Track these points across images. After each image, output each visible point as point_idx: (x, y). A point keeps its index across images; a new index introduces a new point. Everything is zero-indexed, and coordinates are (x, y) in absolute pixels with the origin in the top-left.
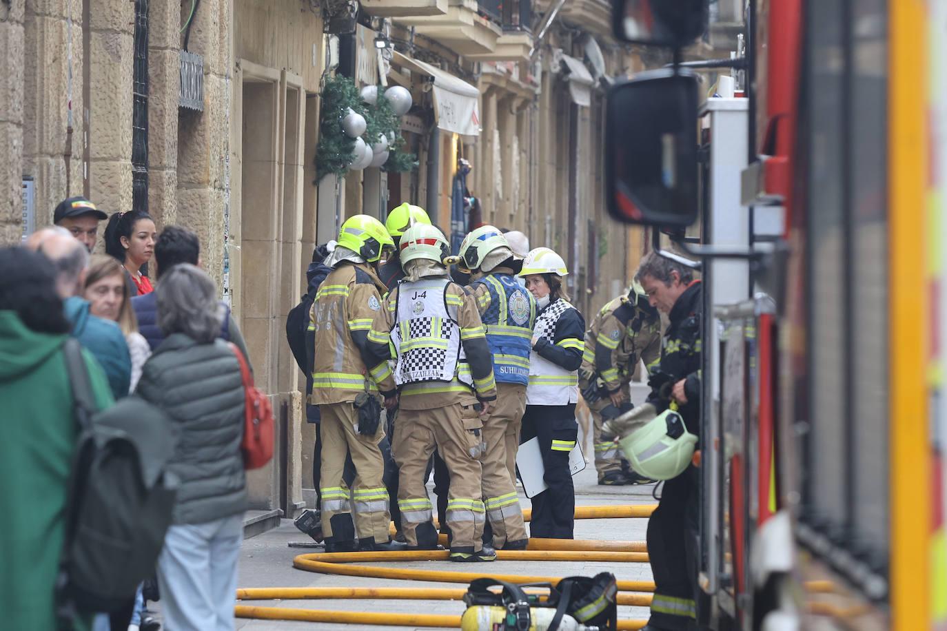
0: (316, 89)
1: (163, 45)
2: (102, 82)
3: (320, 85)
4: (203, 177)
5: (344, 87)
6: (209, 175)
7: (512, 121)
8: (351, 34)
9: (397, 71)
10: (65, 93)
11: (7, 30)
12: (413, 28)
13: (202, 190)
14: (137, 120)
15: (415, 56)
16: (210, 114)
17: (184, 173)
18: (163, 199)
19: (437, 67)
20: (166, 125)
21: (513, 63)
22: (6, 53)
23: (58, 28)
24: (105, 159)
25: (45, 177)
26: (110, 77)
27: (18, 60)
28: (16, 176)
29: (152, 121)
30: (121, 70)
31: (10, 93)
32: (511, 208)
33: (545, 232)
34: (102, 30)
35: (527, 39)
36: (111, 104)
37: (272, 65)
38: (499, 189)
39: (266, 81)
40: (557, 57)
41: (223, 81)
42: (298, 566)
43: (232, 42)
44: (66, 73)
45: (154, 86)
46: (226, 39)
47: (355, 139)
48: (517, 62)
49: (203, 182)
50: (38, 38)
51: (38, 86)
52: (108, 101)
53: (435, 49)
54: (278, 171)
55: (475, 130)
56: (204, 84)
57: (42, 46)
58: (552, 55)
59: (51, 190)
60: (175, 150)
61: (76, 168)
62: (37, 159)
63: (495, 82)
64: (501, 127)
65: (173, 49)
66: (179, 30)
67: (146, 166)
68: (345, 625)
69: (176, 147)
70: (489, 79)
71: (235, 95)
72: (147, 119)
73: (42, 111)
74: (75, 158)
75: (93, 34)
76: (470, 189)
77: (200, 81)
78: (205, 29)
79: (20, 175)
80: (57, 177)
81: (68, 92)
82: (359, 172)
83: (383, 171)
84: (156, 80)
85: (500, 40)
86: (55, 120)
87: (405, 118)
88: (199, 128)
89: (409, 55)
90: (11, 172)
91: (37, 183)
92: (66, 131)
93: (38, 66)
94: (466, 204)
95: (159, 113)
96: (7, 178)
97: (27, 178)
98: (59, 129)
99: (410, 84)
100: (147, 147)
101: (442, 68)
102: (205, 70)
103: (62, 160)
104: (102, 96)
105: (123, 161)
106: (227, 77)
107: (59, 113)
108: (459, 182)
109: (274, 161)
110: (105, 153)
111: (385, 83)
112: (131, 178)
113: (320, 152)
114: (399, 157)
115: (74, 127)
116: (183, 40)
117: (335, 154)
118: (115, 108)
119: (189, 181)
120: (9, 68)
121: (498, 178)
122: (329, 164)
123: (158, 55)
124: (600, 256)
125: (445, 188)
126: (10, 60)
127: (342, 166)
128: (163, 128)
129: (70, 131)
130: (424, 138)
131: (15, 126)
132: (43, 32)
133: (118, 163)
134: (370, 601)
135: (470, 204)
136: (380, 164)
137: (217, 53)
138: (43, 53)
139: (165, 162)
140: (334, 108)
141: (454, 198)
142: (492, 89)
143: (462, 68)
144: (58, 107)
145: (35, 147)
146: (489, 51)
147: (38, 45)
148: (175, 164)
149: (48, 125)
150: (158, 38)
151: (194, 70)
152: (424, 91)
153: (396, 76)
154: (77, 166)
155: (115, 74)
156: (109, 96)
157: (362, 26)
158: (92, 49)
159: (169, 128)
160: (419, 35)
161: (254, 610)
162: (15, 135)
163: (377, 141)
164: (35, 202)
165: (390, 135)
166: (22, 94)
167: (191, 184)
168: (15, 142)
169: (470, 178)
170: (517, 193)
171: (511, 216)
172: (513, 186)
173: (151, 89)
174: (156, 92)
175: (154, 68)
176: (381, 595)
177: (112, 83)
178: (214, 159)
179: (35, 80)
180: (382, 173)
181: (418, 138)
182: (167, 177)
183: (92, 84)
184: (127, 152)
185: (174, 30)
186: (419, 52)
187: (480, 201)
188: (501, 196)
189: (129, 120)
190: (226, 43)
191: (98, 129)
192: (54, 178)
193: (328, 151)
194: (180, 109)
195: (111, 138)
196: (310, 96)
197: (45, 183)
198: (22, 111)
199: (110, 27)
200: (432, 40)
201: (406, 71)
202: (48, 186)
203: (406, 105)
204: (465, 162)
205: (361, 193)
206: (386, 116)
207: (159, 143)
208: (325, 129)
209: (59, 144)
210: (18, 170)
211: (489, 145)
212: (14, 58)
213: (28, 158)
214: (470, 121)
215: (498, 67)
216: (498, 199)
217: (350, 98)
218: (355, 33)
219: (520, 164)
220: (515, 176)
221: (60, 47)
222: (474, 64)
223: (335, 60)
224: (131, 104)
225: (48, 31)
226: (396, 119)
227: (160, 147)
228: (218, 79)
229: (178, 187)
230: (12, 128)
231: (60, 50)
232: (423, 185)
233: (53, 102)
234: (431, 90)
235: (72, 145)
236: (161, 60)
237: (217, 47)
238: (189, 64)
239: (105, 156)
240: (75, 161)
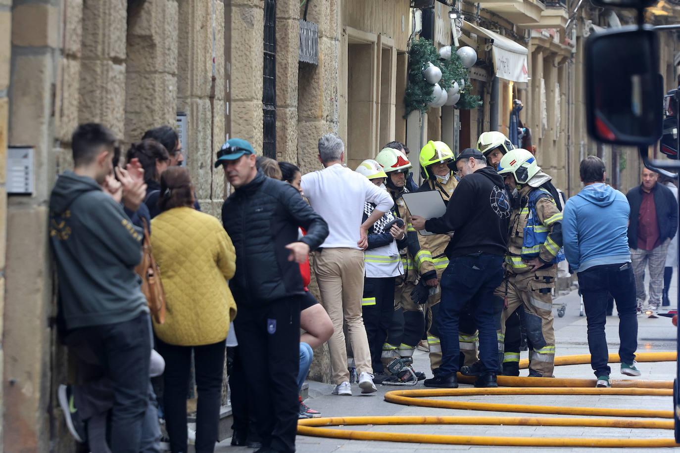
0: (405, 48)
1: (287, 16)
2: (240, 44)
3: (408, 46)
4: (318, 113)
5: (426, 47)
6: (322, 111)
7: (554, 72)
8: (431, 8)
9: (467, 35)
10: (210, 51)
11: (164, 5)
12: (478, 4)
13: (317, 123)
14: (267, 71)
15: (481, 25)
16: (323, 66)
17: (304, 110)
18: (287, 130)
19: (497, 32)
20: (289, 75)
21: (555, 30)
22: (164, 22)
23: (205, 4)
24: (241, 100)
25: (195, 114)
26: (246, 40)
27: (173, 27)
28: (171, 113)
29: (279, 72)
30: (254, 34)
31: (167, 52)
32: (554, 135)
33: (580, 152)
34: (240, 5)
35: (563, 13)
36: (246, 59)
37: (371, 31)
38: (545, 121)
39: (366, 42)
40: (588, 26)
41: (333, 42)
42: (388, 400)
43: (339, 14)
44: (211, 36)
45: (280, 46)
46: (335, 11)
47: (434, 85)
48: (558, 29)
49: (318, 117)
50: (190, 11)
51: (190, 46)
52: (244, 57)
53: (495, 19)
54: (375, 109)
55: (525, 78)
56: (319, 45)
57: (193, 17)
58: (585, 24)
59: (199, 122)
60: (296, 93)
61: (219, 107)
62: (189, 100)
63: (541, 44)
64: (546, 76)
65: (294, 19)
66: (298, 5)
67: (275, 105)
68: (418, 444)
69: (297, 91)
70: (537, 42)
71: (342, 53)
72: (275, 70)
73: (192, 64)
74: (219, 99)
75: (233, 8)
76: (523, 122)
77: (315, 42)
78: (319, 4)
79: (175, 111)
80: (204, 113)
81: (213, 50)
82: (438, 109)
83: (456, 109)
84: (281, 42)
85: (543, 13)
86: (202, 71)
87: (473, 70)
88: (315, 77)
89: (476, 24)
90: (168, 110)
91: (189, 118)
92: (211, 79)
93: (190, 32)
94: (519, 133)
95: (284, 66)
96: (164, 114)
97: (180, 114)
98: (205, 78)
99: (476, 45)
100: (275, 91)
101: (501, 34)
102: (319, 35)
103: (208, 101)
104: (239, 53)
105: (255, 102)
106: (336, 39)
107: (205, 66)
108: (514, 116)
109: (373, 101)
110: (242, 96)
111: (457, 44)
112: (262, 114)
113: (408, 94)
114: (467, 98)
115: (217, 76)
116: (303, 13)
117: (419, 95)
118: (249, 63)
119: (305, 116)
120: (166, 32)
121: (544, 114)
122: (415, 104)
123: (283, 23)
124: (621, 171)
125: (504, 121)
126: (167, 27)
127: (424, 105)
128: (287, 77)
129: (214, 79)
130: (488, 85)
131: (171, 76)
132: (193, 7)
133: (252, 103)
134: (439, 426)
135: (523, 133)
136: (454, 103)
137: (328, 22)
138: (193, 22)
139: (288, 102)
140: (418, 62)
141: (511, 128)
142: (539, 49)
143: (516, 34)
144: (205, 62)
145: (187, 91)
146: (535, 21)
147: (190, 16)
148: (296, 104)
149: (197, 75)
150: (283, 11)
151: (311, 34)
152: (486, 49)
153: (465, 39)
154: (219, 105)
155: (250, 37)
156: (245, 54)
157: (439, 3)
158: (233, 19)
159: (290, 78)
160: (483, 10)
161: (351, 433)
162: (170, 83)
163: (450, 86)
164: (187, 132)
165: (461, 82)
166: (176, 51)
167: (309, 119)
168: (171, 88)
169: (523, 114)
170: (558, 125)
171: (554, 141)
172: (556, 118)
173: (278, 48)
174: (281, 51)
175: (280, 33)
176: (445, 422)
177: (247, 44)
178: (326, 100)
179: (188, 42)
180: (455, 110)
181: (483, 84)
182: (290, 113)
183: (233, 45)
184: (258, 95)
185: (295, 5)
186: (484, 22)
187: (530, 130)
188: (546, 127)
189: (260, 71)
190: (335, 15)
191: (237, 78)
192: (202, 114)
193: (413, 94)
194: (300, 63)
195: (247, 84)
196: (400, 54)
197: (195, 118)
198: (176, 65)
199: (246, 3)
200: (493, 13)
201: (474, 35)
202: (197, 120)
203: (472, 60)
204: (518, 102)
205: (440, 124)
206: (458, 68)
207: (284, 88)
208: (412, 78)
209: (205, 89)
210: (173, 108)
211: (537, 90)
212: (170, 26)
213: (182, 100)
214: (521, 72)
215: (543, 33)
216: (544, 129)
217: (430, 55)
218: (433, 7)
219: (561, 103)
220: (557, 112)
221: (207, 17)
222: (525, 30)
223: (419, 27)
224: (262, 60)
225: (197, 6)
226: (465, 70)
227: (285, 91)
228: (329, 41)
229: (299, 121)
230: (169, 77)
231: (207, 19)
232: (487, 119)
233: (201, 57)
234: (491, 49)
235: (216, 89)
236: (285, 28)
237: (328, 18)
238: (307, 30)
239: (242, 97)
240: (218, 101)
